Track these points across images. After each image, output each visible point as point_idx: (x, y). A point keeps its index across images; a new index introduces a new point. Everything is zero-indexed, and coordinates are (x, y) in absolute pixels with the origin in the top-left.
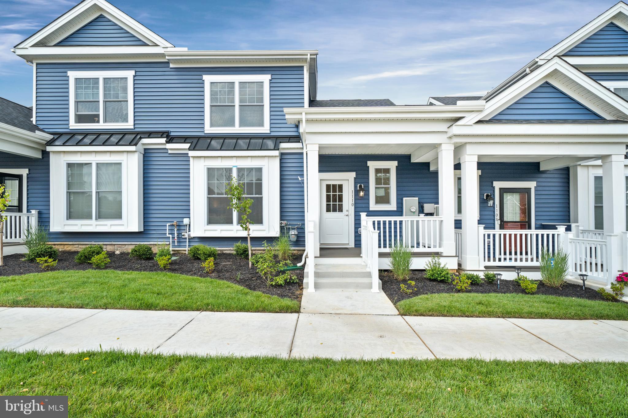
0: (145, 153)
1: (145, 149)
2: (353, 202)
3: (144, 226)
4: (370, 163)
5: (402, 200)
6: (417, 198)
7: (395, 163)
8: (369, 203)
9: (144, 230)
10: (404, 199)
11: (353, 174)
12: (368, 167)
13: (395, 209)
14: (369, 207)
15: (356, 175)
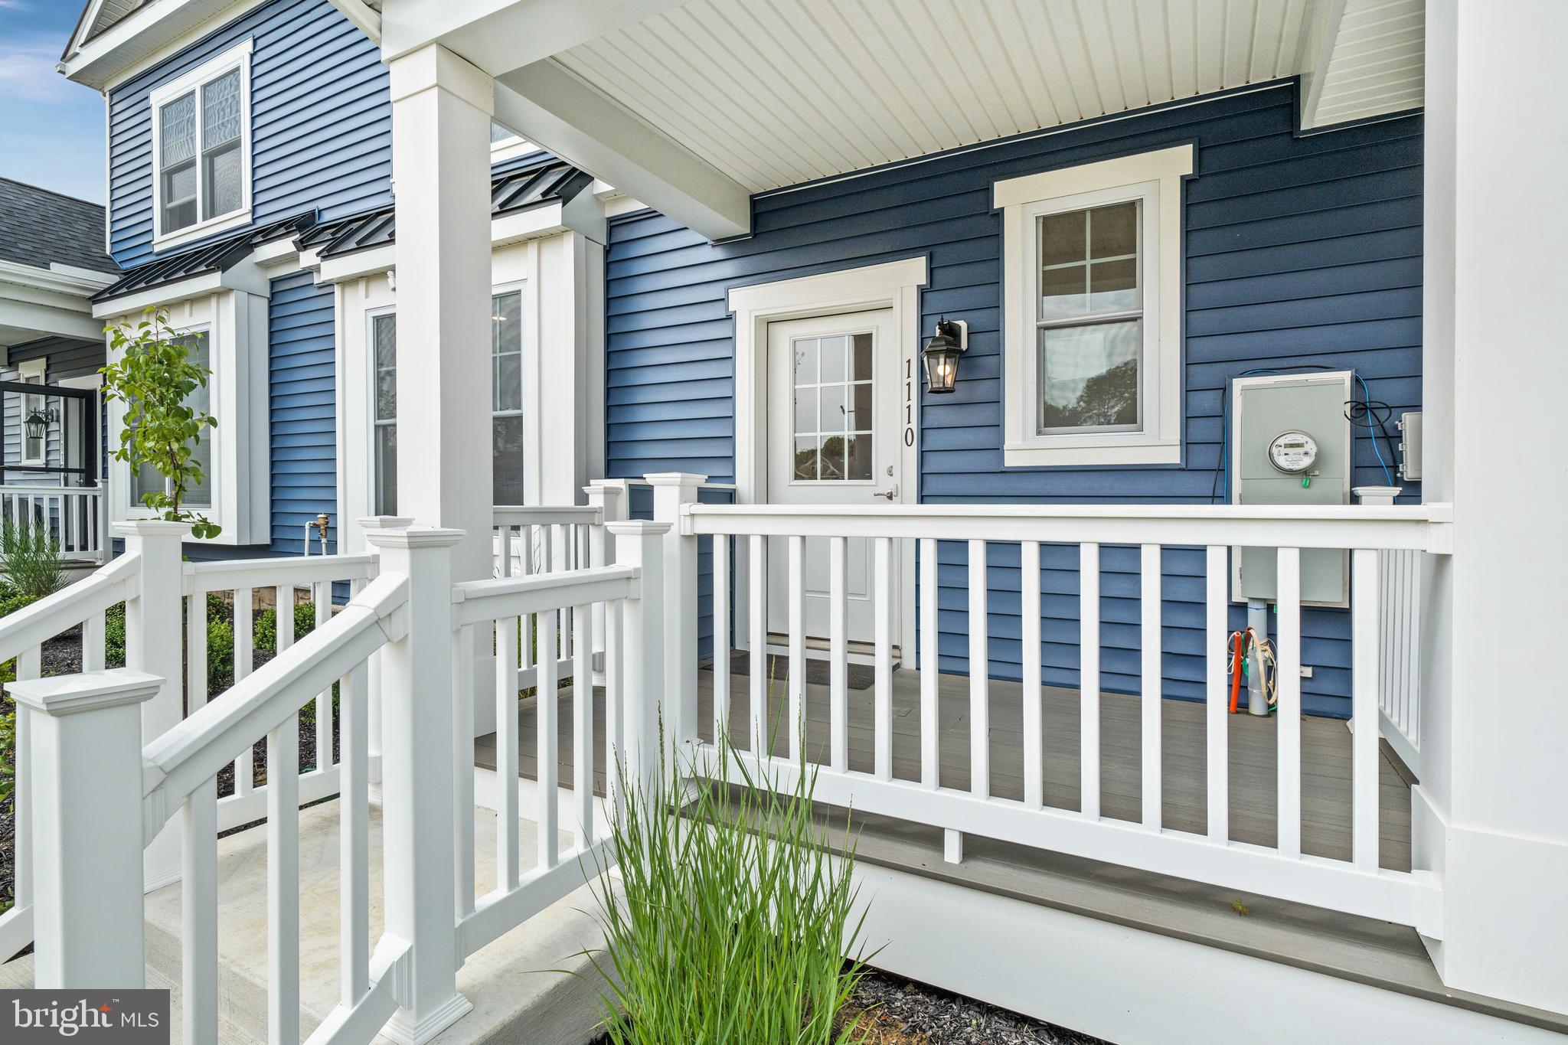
0: (273, 294)
1: (273, 283)
2: (914, 425)
3: (273, 528)
4: (1006, 193)
5: (1225, 391)
6: (1346, 376)
7: (1181, 159)
8: (998, 426)
9: (273, 540)
10: (1238, 384)
11: (915, 270)
12: (999, 214)
13: (1173, 456)
14: (998, 449)
15: (931, 272)
